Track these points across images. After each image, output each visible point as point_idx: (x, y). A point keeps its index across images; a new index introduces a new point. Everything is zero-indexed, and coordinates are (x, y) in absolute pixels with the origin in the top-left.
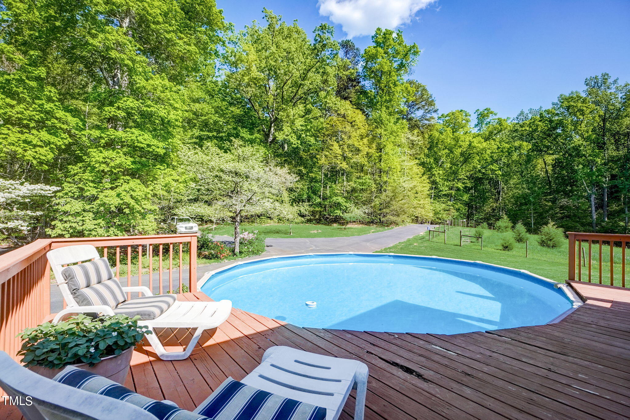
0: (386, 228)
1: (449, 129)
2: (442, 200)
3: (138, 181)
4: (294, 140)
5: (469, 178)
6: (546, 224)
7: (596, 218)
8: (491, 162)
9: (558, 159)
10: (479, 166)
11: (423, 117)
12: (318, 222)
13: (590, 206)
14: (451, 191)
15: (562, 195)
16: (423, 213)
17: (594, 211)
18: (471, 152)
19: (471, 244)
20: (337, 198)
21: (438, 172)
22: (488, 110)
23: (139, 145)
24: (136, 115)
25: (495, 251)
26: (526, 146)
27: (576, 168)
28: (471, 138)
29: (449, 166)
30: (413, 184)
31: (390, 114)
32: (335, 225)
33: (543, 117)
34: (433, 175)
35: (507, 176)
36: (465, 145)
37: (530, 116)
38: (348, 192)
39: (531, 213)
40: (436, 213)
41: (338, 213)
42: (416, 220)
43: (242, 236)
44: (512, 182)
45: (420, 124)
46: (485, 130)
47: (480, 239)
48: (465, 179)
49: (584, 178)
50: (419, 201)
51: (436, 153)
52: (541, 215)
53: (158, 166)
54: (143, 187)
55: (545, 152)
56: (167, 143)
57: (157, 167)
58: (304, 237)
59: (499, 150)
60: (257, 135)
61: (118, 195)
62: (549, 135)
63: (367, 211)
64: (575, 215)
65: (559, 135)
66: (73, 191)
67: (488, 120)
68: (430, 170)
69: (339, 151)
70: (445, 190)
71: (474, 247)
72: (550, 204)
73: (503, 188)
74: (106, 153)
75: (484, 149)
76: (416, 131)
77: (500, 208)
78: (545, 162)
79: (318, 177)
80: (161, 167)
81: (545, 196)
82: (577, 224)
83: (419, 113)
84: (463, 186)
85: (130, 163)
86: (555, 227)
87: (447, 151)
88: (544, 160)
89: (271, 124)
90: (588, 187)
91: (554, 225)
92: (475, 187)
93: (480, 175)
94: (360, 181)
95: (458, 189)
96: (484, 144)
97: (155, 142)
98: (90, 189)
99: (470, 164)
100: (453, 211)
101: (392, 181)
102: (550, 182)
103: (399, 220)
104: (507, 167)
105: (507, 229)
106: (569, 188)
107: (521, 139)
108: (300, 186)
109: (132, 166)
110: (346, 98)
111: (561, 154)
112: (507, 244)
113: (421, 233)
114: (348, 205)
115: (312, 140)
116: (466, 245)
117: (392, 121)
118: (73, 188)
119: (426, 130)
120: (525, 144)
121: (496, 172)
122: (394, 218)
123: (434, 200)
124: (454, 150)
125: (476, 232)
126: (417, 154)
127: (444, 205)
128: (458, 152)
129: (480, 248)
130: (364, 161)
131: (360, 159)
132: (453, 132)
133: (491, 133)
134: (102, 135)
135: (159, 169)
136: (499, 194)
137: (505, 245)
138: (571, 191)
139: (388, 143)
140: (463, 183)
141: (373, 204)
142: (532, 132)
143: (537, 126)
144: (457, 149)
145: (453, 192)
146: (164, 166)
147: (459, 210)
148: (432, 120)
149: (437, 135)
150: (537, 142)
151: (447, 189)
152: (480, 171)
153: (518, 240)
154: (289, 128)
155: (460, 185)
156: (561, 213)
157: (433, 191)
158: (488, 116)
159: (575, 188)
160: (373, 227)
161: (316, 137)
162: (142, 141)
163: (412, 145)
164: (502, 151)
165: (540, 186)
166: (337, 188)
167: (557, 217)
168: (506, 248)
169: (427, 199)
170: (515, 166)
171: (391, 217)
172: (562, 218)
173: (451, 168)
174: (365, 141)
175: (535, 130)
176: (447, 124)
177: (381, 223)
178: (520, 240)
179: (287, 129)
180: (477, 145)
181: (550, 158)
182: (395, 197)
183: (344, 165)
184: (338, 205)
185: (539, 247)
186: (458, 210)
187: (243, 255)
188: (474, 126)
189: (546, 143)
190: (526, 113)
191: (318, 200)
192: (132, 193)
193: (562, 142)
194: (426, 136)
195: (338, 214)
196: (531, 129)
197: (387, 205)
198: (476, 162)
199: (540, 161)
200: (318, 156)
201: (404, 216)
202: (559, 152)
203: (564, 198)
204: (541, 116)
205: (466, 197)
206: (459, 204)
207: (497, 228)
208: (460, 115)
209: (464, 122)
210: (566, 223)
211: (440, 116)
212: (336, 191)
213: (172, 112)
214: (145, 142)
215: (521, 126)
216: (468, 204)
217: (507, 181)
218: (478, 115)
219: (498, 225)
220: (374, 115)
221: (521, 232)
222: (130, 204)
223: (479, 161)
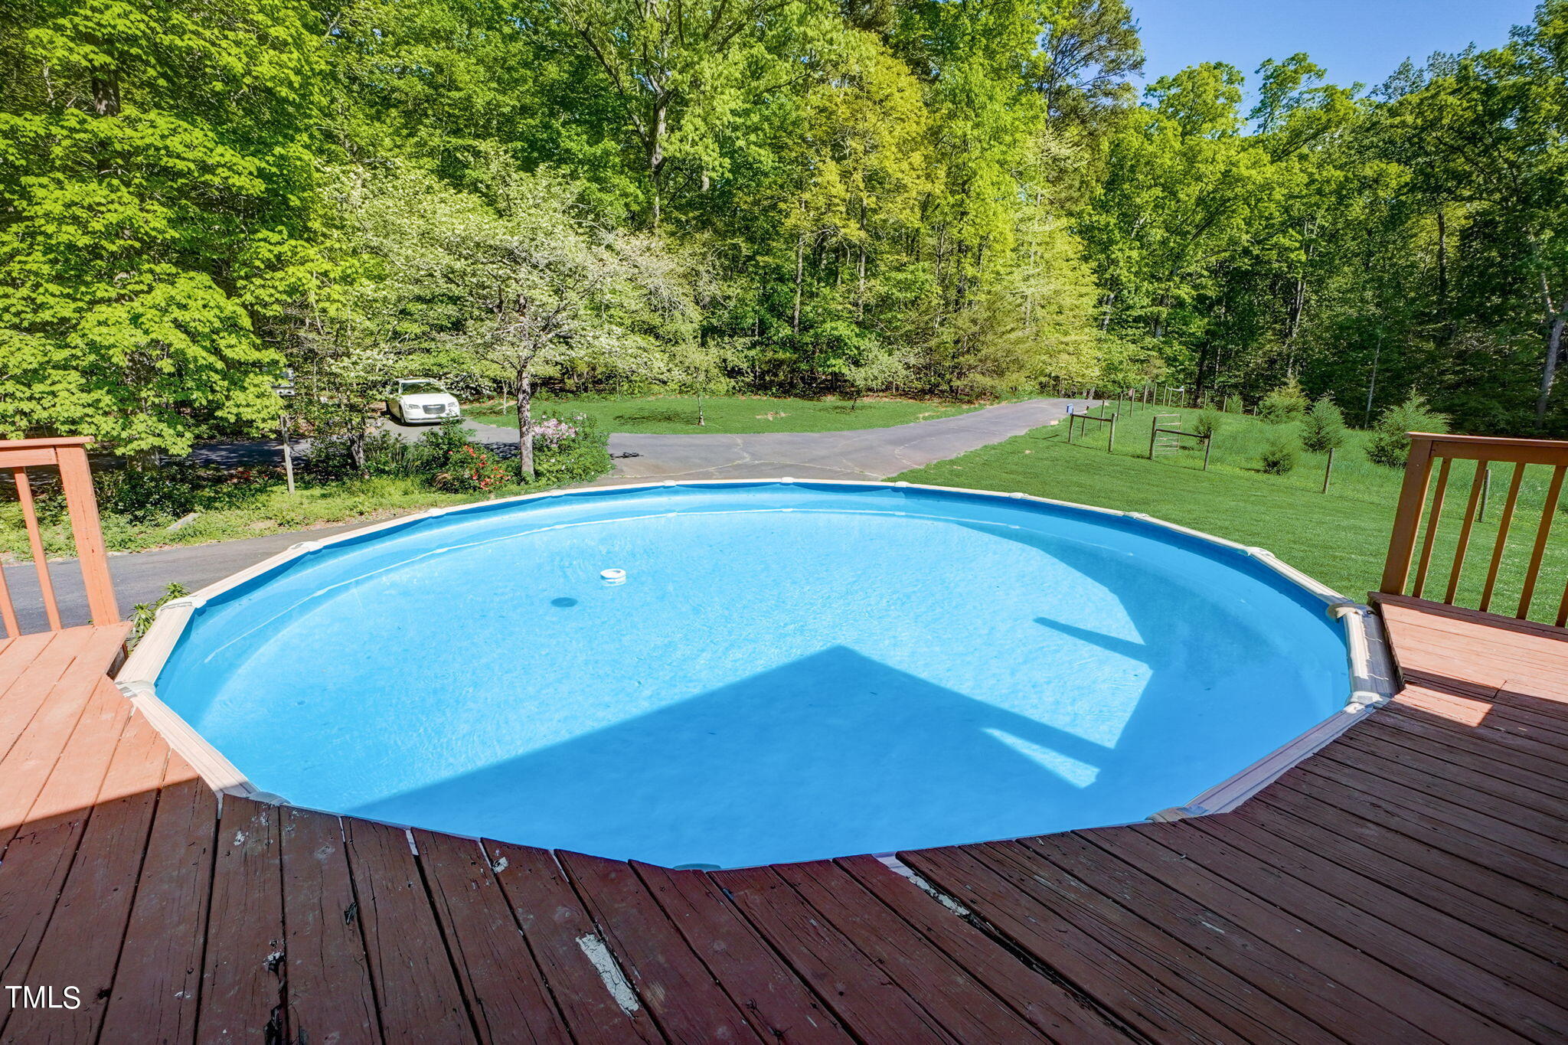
0: (965, 407)
1: (1172, 126)
2: (1130, 331)
3: (204, 278)
4: (711, 157)
5: (1214, 272)
6: (1400, 402)
7: (1553, 387)
8: (1283, 223)
9: (1484, 213)
10: (1245, 237)
11: (1098, 88)
12: (786, 389)
13: (1544, 354)
14: (1155, 309)
15: (1472, 321)
16: (1074, 368)
17: (1551, 367)
18: (1229, 194)
19: (1181, 451)
20: (833, 325)
21: (1128, 253)
22: (1299, 61)
23: (171, 162)
24: (147, 63)
25: (1242, 473)
26: (1397, 174)
27: (1532, 239)
28: (1233, 152)
29: (1159, 237)
30: (1052, 287)
31: (997, 73)
32: (830, 400)
33: (1466, 78)
34: (1113, 261)
35: (1323, 265)
36: (1212, 173)
37: (1428, 77)
38: (867, 308)
39: (1370, 372)
40: (1110, 368)
41: (839, 365)
42: (1052, 386)
43: (538, 430)
44: (1335, 283)
45: (1086, 107)
46: (1281, 122)
47: (1206, 441)
48: (1202, 276)
49: (1548, 269)
50: (1066, 334)
51: (1128, 198)
52: (1398, 375)
53: (264, 233)
54: (218, 296)
55: (1449, 191)
56: (271, 159)
57: (260, 235)
58: (736, 431)
59: (1313, 187)
60: (609, 144)
61: (135, 320)
62: (1473, 139)
63: (912, 361)
64: (1493, 379)
65: (1505, 137)
66: (13, 310)
67: (1295, 94)
68: (1106, 246)
69: (839, 189)
70: (1141, 304)
71: (1184, 462)
72: (1431, 345)
73: (1307, 302)
74: (73, 190)
75: (1267, 186)
76: (1073, 131)
77: (1289, 356)
78: (1441, 225)
79: (788, 267)
80: (270, 234)
81: (1420, 324)
82: (1495, 403)
83: (1089, 73)
84: (1194, 293)
85: (160, 224)
86: (1423, 410)
87: (1158, 191)
88: (1440, 217)
89: (656, 112)
90: (1552, 296)
91: (1423, 404)
92: (1227, 299)
93: (1245, 264)
94: (900, 276)
95: (1180, 304)
96: (1270, 171)
97: (225, 154)
98: (51, 301)
99: (1222, 231)
100: (1159, 362)
101: (988, 276)
102: (1444, 283)
103: (1001, 385)
104: (1329, 241)
105: (1293, 414)
106: (1496, 300)
107: (1384, 155)
108: (734, 291)
109: (172, 233)
110: (868, 25)
111: (1497, 196)
112: (1278, 456)
113: (1053, 423)
114: (864, 344)
115: (766, 158)
116: (1166, 457)
117: (1002, 96)
118: (13, 301)
119: (1103, 127)
120: (1394, 168)
121: (1292, 256)
122: (987, 381)
123: (1108, 331)
124: (1179, 187)
125: (1201, 421)
126: (1069, 199)
127: (1132, 347)
128: (1189, 193)
129: (1200, 463)
130: (913, 220)
131: (901, 212)
132: (1184, 134)
133: (1296, 135)
134: (54, 130)
135: (265, 240)
136: (1293, 319)
137: (1271, 458)
138: (1498, 310)
139: (983, 165)
140: (1195, 287)
141: (933, 343)
142: (1423, 129)
143: (1441, 109)
144: (1189, 185)
145: (1164, 312)
146: (280, 232)
147: (1175, 359)
148: (1127, 95)
149: (1136, 144)
150: (1431, 165)
151: (1146, 301)
152: (1246, 252)
153: (1312, 446)
154: (699, 122)
155: (1185, 292)
156: (1455, 373)
157: (1107, 308)
158: (1295, 81)
159: (1513, 301)
160: (932, 405)
161: (777, 147)
162: (180, 149)
163: (1058, 172)
164: (1319, 192)
165: (1412, 294)
166: (835, 297)
167: (1442, 382)
168: (1274, 465)
169: (1086, 330)
170: (1354, 239)
171: (979, 378)
172: (1458, 385)
173: (1164, 242)
174: (917, 158)
175: (1432, 125)
176: (1171, 108)
177: (954, 395)
178: (1318, 444)
179: (691, 122)
180: (1245, 173)
181: (1461, 212)
182: (991, 323)
183: (853, 232)
184: (836, 345)
185: (1369, 466)
186: (1171, 361)
187: (544, 480)
188: (1248, 114)
189: (1459, 163)
190: (1417, 68)
191: (786, 331)
192: (177, 313)
193: (1506, 161)
194: (1105, 146)
195: (836, 369)
196: (1419, 121)
197: (970, 344)
198: (1238, 228)
199: (1429, 221)
200: (782, 205)
201: (1015, 376)
202: (1491, 192)
203: (1475, 329)
204: (1463, 78)
205: (1198, 326)
206: (1175, 343)
207: (1265, 411)
208: (1211, 80)
209: (1222, 100)
210: (1464, 399)
211: (1153, 83)
212: (833, 306)
213: (268, 55)
214: (190, 155)
215: (1393, 113)
216: (1204, 345)
217: (1321, 281)
218: (1267, 78)
219: (1268, 403)
220: (951, 76)
221: (1324, 423)
222: (170, 345)
223: (1248, 223)
